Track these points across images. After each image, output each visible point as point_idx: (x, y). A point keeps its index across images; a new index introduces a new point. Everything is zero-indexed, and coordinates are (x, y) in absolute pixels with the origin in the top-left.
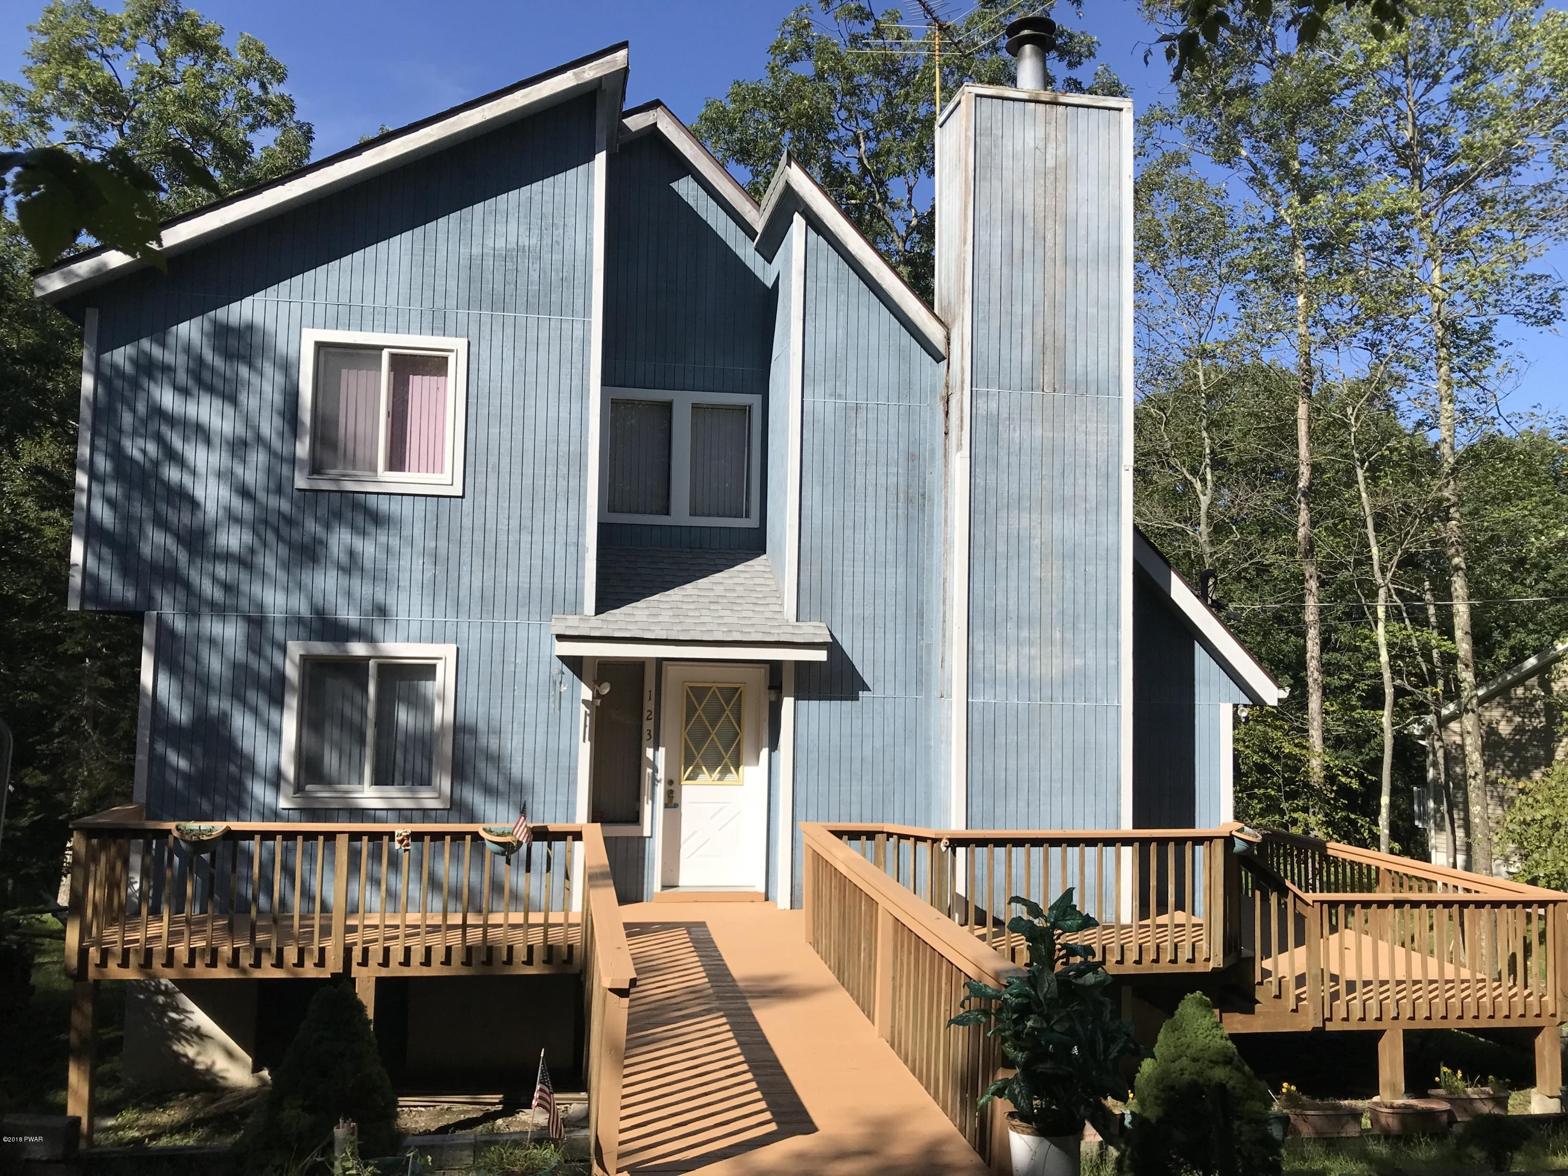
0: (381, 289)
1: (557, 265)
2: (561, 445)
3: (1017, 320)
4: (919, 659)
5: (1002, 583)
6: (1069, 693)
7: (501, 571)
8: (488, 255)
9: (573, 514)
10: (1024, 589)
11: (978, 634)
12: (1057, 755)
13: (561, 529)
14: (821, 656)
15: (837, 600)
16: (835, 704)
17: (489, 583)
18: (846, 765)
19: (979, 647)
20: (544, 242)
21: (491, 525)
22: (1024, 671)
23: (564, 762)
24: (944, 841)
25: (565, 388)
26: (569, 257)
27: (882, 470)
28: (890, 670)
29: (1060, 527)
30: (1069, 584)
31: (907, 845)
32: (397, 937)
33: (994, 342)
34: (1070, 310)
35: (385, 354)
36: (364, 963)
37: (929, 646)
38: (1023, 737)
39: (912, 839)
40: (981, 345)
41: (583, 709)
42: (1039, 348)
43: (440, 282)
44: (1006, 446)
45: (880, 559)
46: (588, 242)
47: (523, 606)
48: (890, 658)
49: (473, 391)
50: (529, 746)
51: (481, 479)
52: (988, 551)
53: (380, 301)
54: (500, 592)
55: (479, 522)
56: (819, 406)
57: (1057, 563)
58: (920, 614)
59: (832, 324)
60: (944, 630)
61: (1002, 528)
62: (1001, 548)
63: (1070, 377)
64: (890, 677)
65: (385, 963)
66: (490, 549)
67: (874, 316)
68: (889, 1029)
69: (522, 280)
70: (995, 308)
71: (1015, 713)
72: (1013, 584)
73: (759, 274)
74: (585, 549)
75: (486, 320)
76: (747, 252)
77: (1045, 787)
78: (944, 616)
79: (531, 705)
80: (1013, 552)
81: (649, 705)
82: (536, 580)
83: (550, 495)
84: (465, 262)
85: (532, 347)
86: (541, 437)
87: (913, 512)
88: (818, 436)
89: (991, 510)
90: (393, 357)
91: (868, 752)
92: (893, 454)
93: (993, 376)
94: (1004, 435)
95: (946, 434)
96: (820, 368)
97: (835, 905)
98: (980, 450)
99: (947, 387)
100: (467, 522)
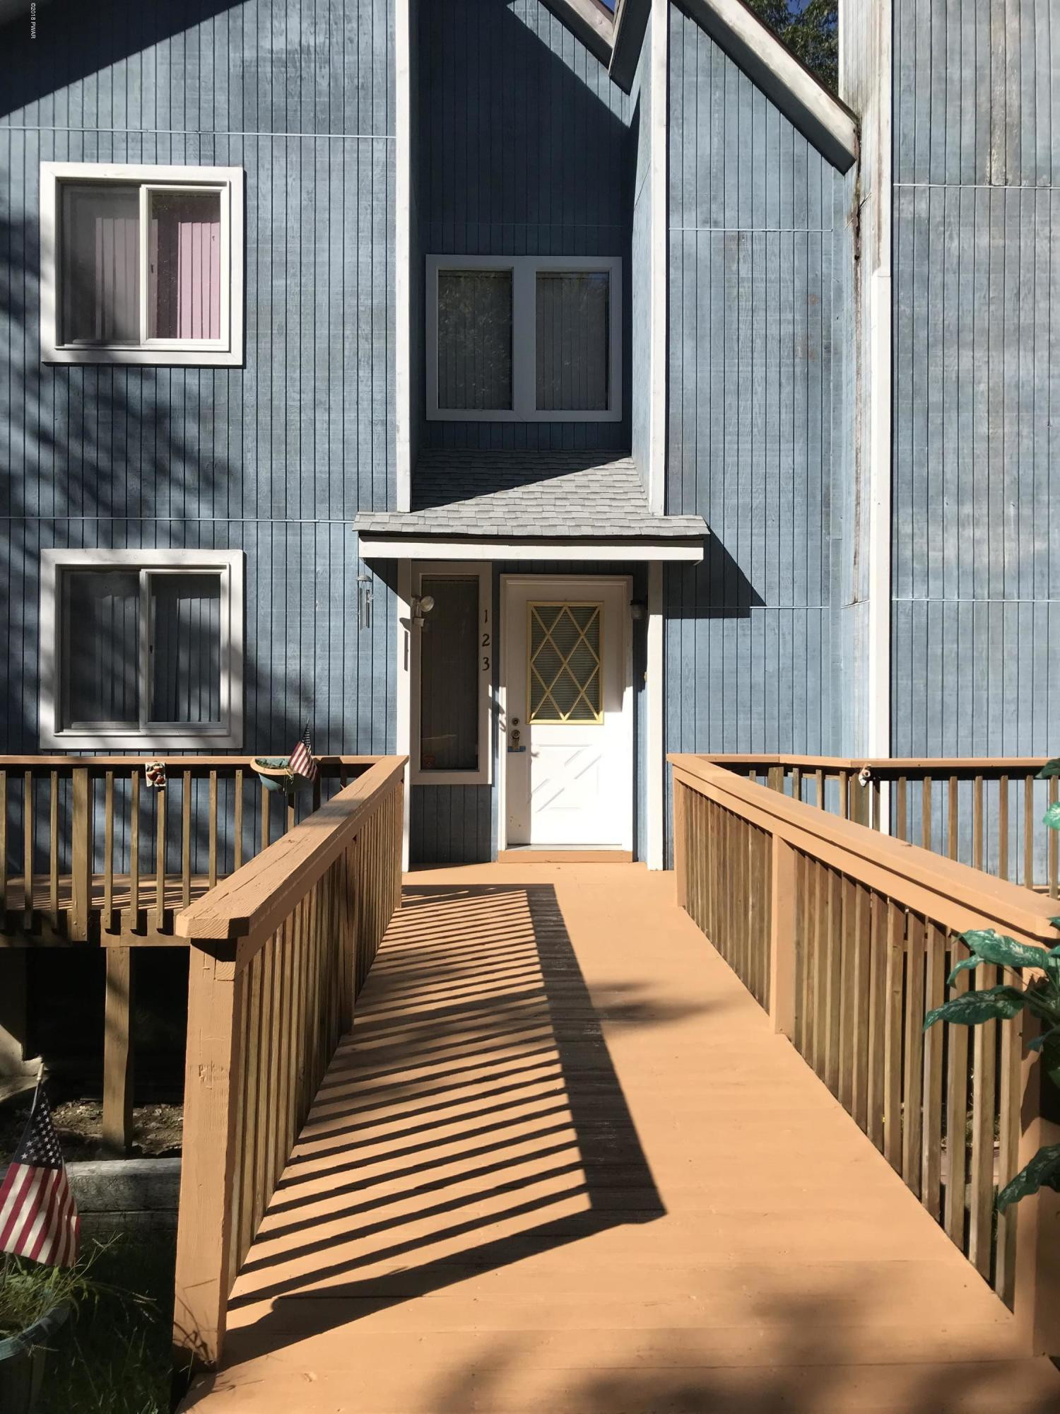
0: (134, 109)
1: (351, 70)
2: (362, 297)
3: (954, 88)
4: (824, 558)
5: (935, 445)
6: (1026, 586)
7: (293, 459)
8: (264, 60)
9: (379, 384)
10: (966, 451)
11: (904, 512)
12: (1011, 667)
13: (365, 404)
14: (696, 554)
15: (717, 487)
16: (716, 622)
17: (279, 474)
18: (730, 695)
19: (906, 529)
20: (334, 40)
21: (279, 402)
22: (967, 558)
23: (380, 692)
24: (864, 771)
25: (365, 225)
26: (365, 57)
27: (773, 316)
28: (786, 574)
29: (1014, 367)
30: (1026, 443)
31: (812, 780)
32: (154, 901)
33: (922, 119)
34: (1027, 72)
35: (143, 190)
36: (115, 929)
37: (837, 542)
38: (965, 646)
39: (819, 772)
40: (905, 124)
41: (401, 630)
42: (984, 125)
43: (206, 97)
44: (940, 259)
45: (773, 431)
46: (389, 37)
47: (322, 502)
48: (786, 559)
49: (252, 235)
50: (337, 673)
51: (264, 345)
52: (918, 401)
53: (134, 124)
54: (293, 484)
55: (264, 399)
56: (690, 238)
57: (1010, 415)
58: (826, 502)
59: (703, 130)
60: (857, 515)
61: (935, 371)
62: (935, 397)
63: (1027, 164)
64: (786, 583)
65: (141, 929)
66: (279, 431)
67: (758, 117)
68: (792, 1021)
69: (308, 88)
70: (923, 74)
71: (953, 614)
72: (950, 445)
73: (615, 109)
74: (395, 428)
75: (265, 143)
76: (600, 82)
77: (994, 710)
78: (858, 498)
79: (336, 622)
80: (951, 400)
81: (485, 628)
82: (336, 468)
83: (350, 362)
84: (236, 71)
85: (322, 175)
86: (336, 288)
87: (816, 371)
88: (690, 276)
89: (920, 347)
90: (153, 195)
91: (758, 678)
92: (787, 295)
93: (922, 166)
94: (936, 245)
95: (857, 258)
96: (690, 188)
97: (713, 851)
98: (904, 267)
99: (858, 196)
100: (250, 398)
